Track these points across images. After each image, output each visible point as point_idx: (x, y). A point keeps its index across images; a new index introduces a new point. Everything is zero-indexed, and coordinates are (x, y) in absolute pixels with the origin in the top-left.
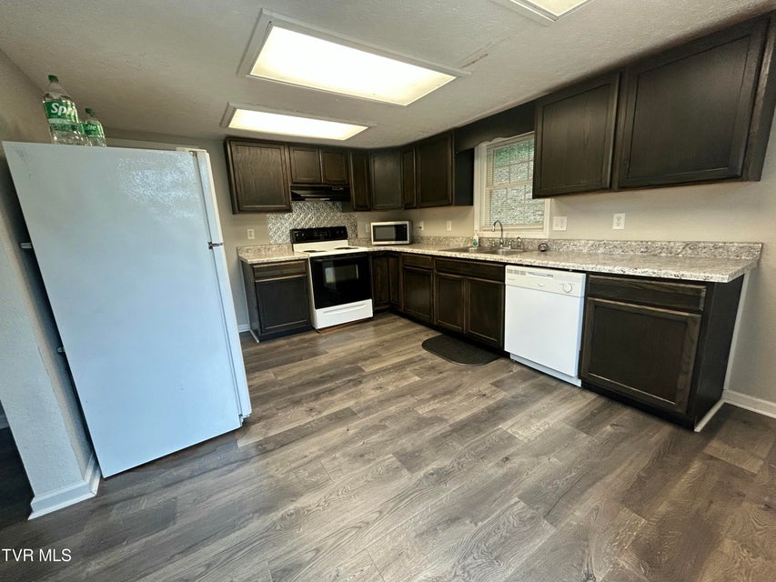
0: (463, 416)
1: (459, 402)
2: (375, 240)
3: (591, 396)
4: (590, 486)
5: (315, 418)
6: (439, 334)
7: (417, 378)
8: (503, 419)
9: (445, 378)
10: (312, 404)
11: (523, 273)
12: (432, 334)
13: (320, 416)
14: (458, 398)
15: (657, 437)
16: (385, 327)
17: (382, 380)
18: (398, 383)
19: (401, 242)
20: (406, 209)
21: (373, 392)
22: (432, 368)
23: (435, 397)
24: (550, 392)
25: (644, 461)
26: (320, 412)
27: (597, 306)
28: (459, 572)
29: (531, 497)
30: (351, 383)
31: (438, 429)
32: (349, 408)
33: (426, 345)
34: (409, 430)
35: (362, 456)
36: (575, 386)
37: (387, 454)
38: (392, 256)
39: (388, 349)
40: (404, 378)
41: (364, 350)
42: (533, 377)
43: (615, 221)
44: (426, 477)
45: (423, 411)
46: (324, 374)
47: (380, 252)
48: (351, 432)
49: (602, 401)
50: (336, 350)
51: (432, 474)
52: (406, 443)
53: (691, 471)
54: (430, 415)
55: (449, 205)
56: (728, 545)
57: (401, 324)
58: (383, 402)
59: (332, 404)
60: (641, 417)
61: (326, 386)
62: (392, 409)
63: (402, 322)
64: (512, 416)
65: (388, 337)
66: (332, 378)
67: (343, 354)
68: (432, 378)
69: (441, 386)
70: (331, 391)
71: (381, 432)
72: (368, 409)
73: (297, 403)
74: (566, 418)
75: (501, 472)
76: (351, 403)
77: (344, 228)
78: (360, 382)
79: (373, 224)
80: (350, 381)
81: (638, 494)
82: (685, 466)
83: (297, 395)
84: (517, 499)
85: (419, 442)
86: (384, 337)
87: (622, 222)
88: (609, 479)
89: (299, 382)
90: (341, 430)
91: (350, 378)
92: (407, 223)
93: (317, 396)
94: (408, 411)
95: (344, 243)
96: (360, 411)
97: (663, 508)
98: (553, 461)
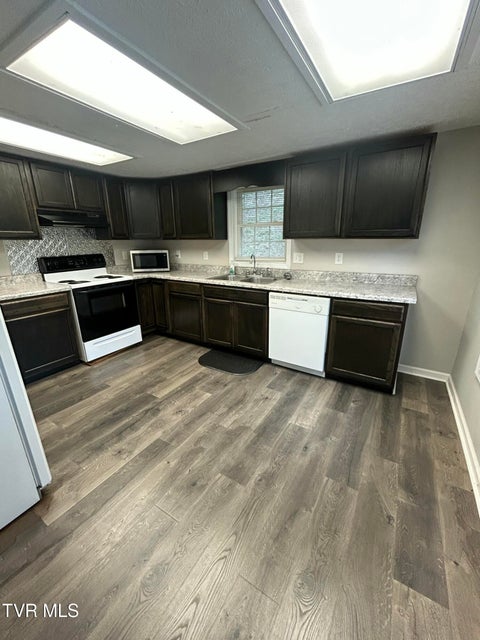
0: (260, 421)
1: (253, 408)
2: (135, 268)
3: (333, 384)
4: (361, 450)
5: (128, 460)
6: (209, 350)
7: (209, 395)
8: (289, 415)
9: (231, 389)
10: (118, 446)
11: (283, 298)
12: (202, 352)
13: (133, 457)
14: (250, 405)
15: (378, 404)
16: (158, 350)
17: (178, 403)
18: (193, 404)
19: (162, 270)
20: (164, 239)
21: (175, 417)
22: (217, 383)
23: (230, 409)
24: (308, 386)
25: (379, 423)
26: (131, 452)
27: (338, 321)
28: (318, 557)
29: (333, 473)
30: (149, 413)
31: (246, 438)
32: (158, 440)
33: (203, 361)
34: (223, 446)
35: (194, 484)
36: (320, 377)
37: (215, 475)
38: (156, 283)
39: (169, 371)
40: (197, 397)
41: (146, 376)
42: (293, 375)
43: (337, 259)
44: (257, 484)
45: (228, 424)
46: (116, 409)
47: (144, 279)
48: (173, 464)
49: (340, 385)
50: (118, 381)
51: (260, 480)
52: (227, 458)
53: (402, 422)
54: (236, 426)
55: (210, 238)
56: (437, 464)
57: (171, 345)
58: (189, 425)
59: (139, 440)
60: (365, 391)
61: (124, 422)
62: (201, 429)
63: (171, 343)
64: (293, 411)
65: (164, 359)
66: (127, 412)
67: (126, 385)
68: (220, 391)
69: (232, 398)
70: (132, 427)
71: (201, 455)
72: (178, 436)
73: (99, 448)
74: (328, 403)
75: (307, 459)
76: (158, 434)
77: (101, 256)
78: (158, 410)
79: (132, 252)
80: (147, 411)
81: (386, 448)
82: (398, 419)
83: (96, 439)
84: (326, 478)
85: (237, 455)
86: (160, 360)
87: (341, 258)
88: (368, 442)
89: (91, 425)
90: (161, 465)
91: (147, 407)
92: (166, 251)
93: (119, 435)
94: (214, 428)
95: (102, 271)
96: (172, 440)
97: (401, 452)
98: (334, 440)
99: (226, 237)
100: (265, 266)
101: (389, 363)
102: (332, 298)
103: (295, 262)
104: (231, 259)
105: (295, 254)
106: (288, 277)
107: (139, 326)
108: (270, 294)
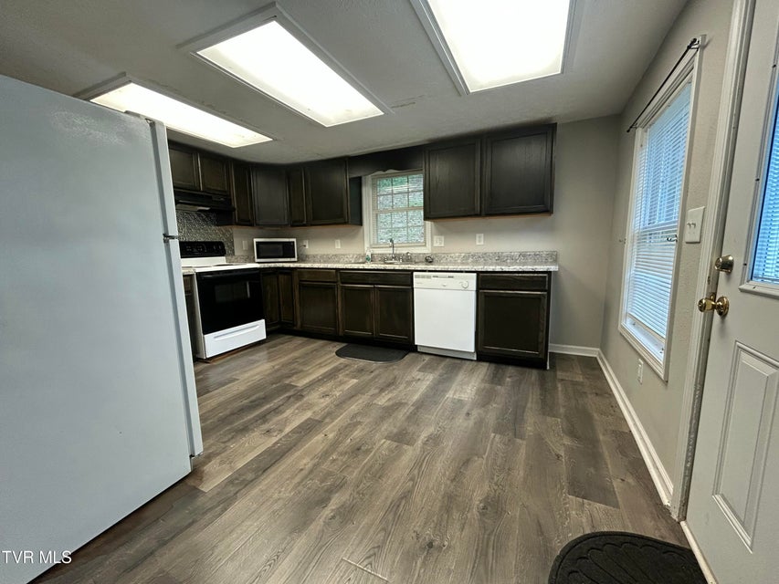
0: (416, 397)
1: (405, 388)
2: (258, 258)
3: (486, 365)
4: (523, 412)
5: (279, 437)
6: (344, 345)
7: (355, 381)
8: (445, 391)
9: (379, 375)
10: (266, 427)
11: (429, 277)
12: (339, 346)
13: (283, 434)
14: (402, 387)
15: (533, 378)
16: (286, 346)
17: (322, 389)
18: (341, 388)
19: (289, 260)
20: (292, 226)
21: (322, 400)
22: (361, 370)
23: (382, 390)
24: (460, 368)
25: (537, 391)
26: (281, 431)
27: (487, 296)
28: (496, 488)
29: (499, 429)
30: (292, 399)
31: (401, 415)
32: (309, 419)
33: (339, 354)
34: (382, 419)
35: (358, 449)
36: (472, 360)
37: (379, 441)
38: (281, 273)
39: (305, 364)
40: (341, 383)
41: (278, 370)
42: (442, 361)
43: (477, 239)
44: (425, 444)
45: (383, 400)
46: (253, 398)
47: (270, 268)
48: (331, 436)
49: (493, 366)
50: (247, 375)
51: (427, 440)
52: (386, 427)
53: (560, 389)
54: (391, 403)
55: (345, 223)
56: (596, 416)
57: (300, 342)
58: (341, 404)
59: (286, 421)
60: (519, 369)
61: (265, 408)
62: (354, 407)
63: (299, 340)
64: (449, 388)
65: (296, 354)
66: (266, 399)
67: (258, 377)
68: (367, 377)
69: (381, 381)
70: (277, 411)
71: (360, 427)
72: (330, 414)
73: (245, 429)
74: (482, 380)
75: (471, 422)
76: (308, 414)
77: (221, 243)
78: (303, 396)
79: (255, 240)
80: (289, 397)
81: (547, 407)
82: (556, 388)
83: (237, 423)
84: (493, 435)
85: (398, 425)
86: (292, 355)
87: (482, 239)
88: (529, 405)
89: (228, 412)
90: (320, 437)
91: (287, 395)
92: (294, 240)
93: (264, 418)
94: (369, 405)
95: (222, 260)
96: (325, 418)
97: (562, 410)
98: (495, 406)
99: (360, 223)
100: (404, 251)
101: (541, 334)
102: (478, 273)
103: (435, 245)
104: (367, 245)
105: (435, 237)
106: (429, 261)
107: (263, 321)
108: (415, 273)
